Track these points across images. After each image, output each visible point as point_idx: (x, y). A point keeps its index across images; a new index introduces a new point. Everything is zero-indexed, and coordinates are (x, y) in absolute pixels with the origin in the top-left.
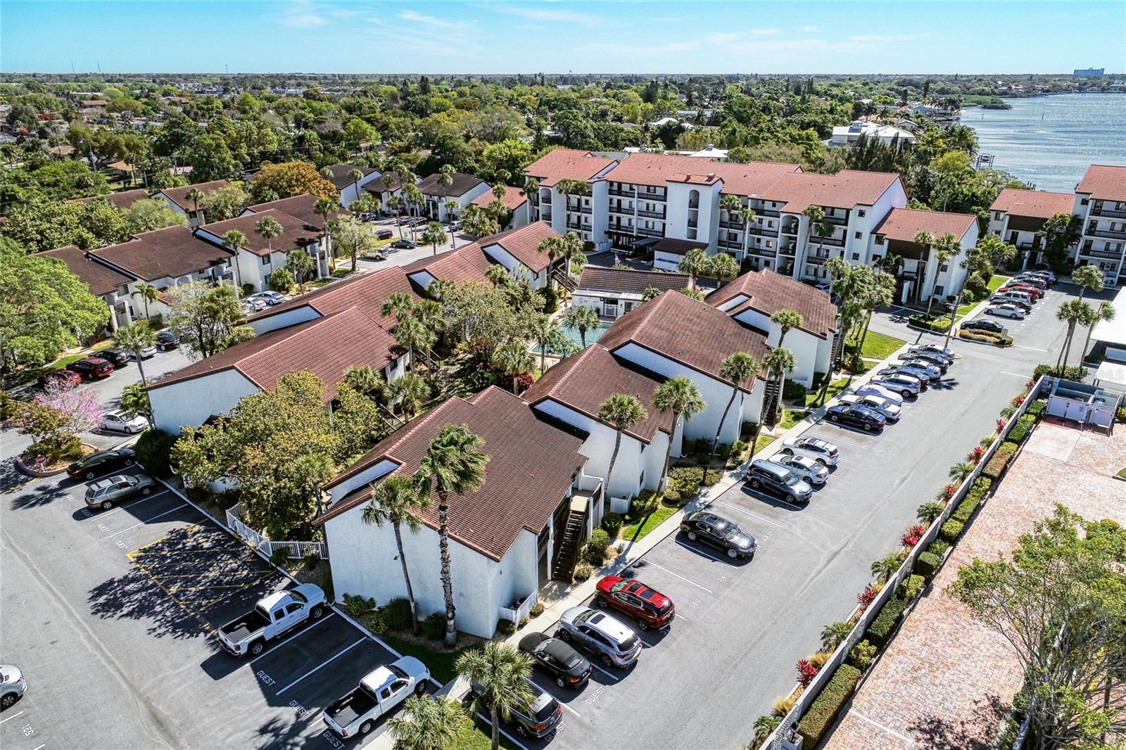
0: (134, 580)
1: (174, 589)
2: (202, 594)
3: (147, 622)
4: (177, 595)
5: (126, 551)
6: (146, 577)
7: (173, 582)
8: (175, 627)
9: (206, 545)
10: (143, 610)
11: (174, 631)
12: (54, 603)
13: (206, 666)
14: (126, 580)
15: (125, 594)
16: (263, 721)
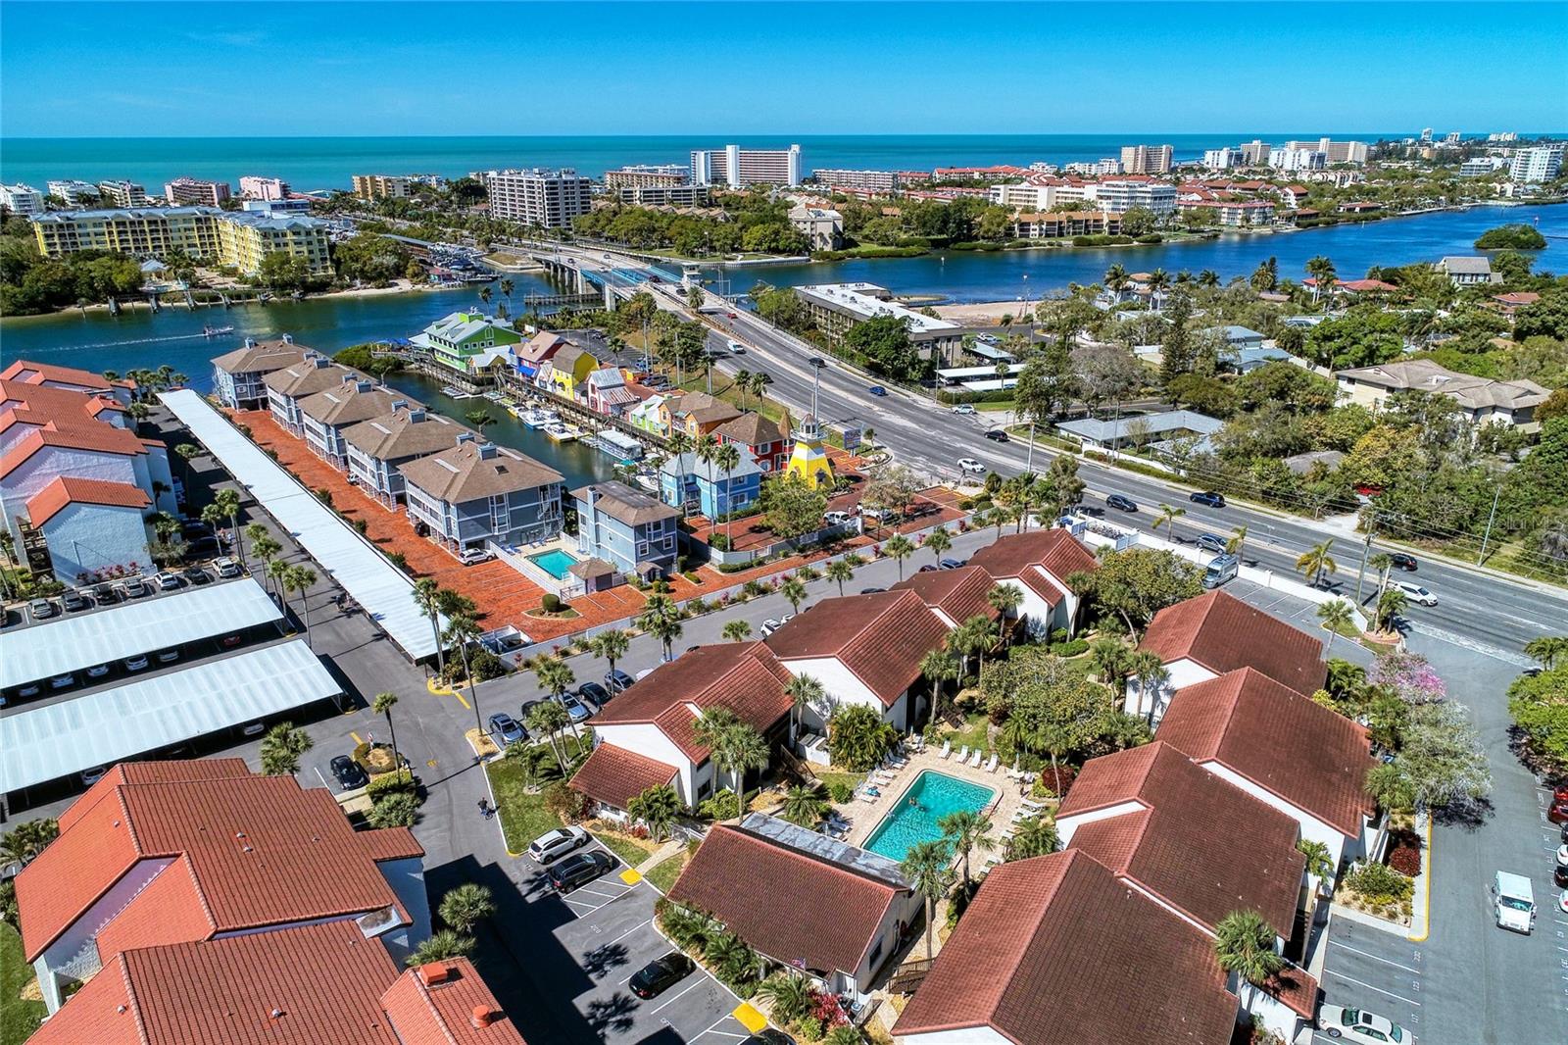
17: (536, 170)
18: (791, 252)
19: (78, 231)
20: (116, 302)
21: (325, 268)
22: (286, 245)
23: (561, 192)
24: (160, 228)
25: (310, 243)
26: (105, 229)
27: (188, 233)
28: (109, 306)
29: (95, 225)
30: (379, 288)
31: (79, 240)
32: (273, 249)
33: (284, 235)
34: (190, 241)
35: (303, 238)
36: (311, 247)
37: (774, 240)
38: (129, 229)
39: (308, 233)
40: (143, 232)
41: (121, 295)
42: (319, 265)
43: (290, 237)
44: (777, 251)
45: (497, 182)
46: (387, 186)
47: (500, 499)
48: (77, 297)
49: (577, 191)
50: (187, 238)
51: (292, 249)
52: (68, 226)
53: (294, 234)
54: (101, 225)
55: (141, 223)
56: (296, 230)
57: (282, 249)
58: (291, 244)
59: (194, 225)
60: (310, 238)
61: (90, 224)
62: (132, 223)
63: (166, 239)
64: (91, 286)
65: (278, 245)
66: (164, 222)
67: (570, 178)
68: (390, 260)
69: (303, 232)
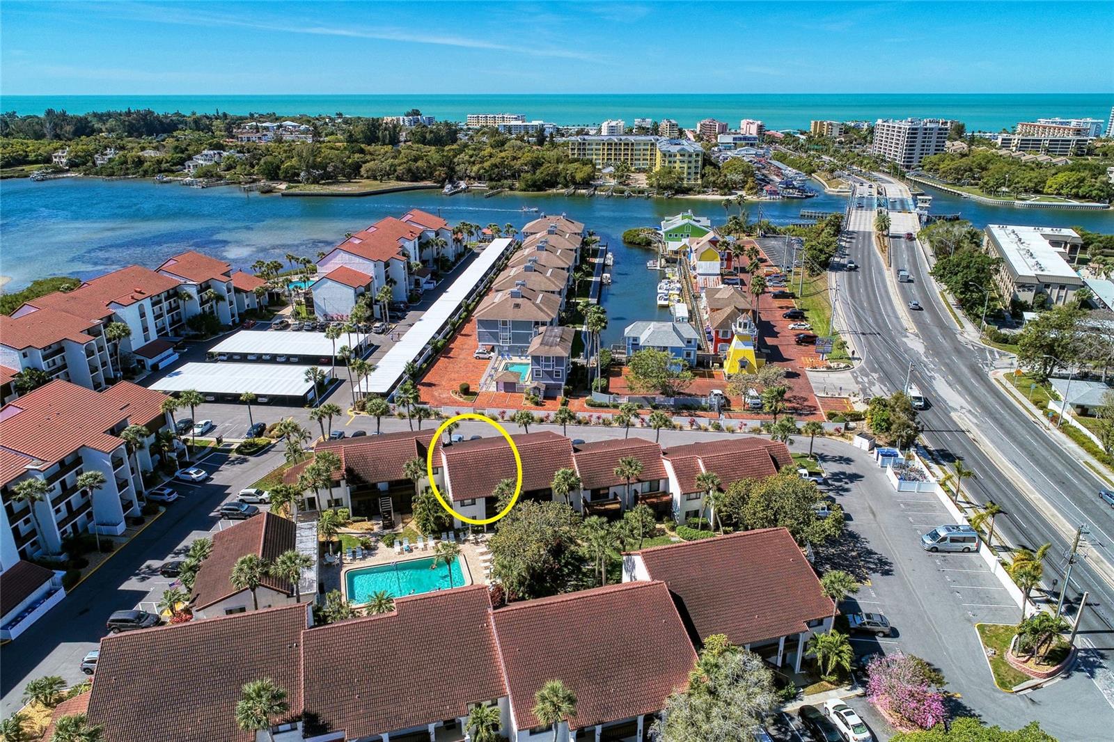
0: (871, 569)
1: (854, 554)
2: (841, 545)
3: (869, 547)
4: (853, 550)
5: (871, 588)
6: (864, 567)
7: (853, 557)
8: (857, 538)
9: (828, 566)
10: (870, 553)
11: (859, 537)
12: (910, 579)
13: (851, 519)
14: (875, 571)
15: (876, 564)
16: (840, 497)
17: (909, 119)
18: (1093, 199)
19: (587, 147)
20: (575, 188)
21: (696, 179)
22: (675, 162)
23: (920, 136)
24: (630, 148)
25: (690, 162)
26: (601, 147)
27: (645, 152)
28: (571, 190)
29: (597, 144)
30: (722, 195)
31: (587, 152)
32: (666, 165)
33: (675, 156)
34: (645, 157)
35: (686, 158)
36: (690, 165)
37: (1077, 187)
38: (613, 148)
39: (690, 156)
40: (620, 149)
41: (578, 185)
42: (693, 177)
43: (678, 157)
44: (1076, 196)
45: (880, 127)
46: (828, 128)
47: (504, 323)
48: (558, 183)
49: (935, 136)
50: (644, 155)
51: (678, 165)
52: (584, 144)
53: (681, 155)
54: (599, 144)
55: (620, 144)
56: (682, 153)
57: (672, 165)
58: (678, 161)
59: (649, 147)
60: (690, 159)
61: (594, 144)
62: (616, 144)
63: (632, 154)
64: (565, 178)
65: (670, 162)
66: (632, 144)
67: (933, 126)
68: (738, 177)
69: (687, 155)
